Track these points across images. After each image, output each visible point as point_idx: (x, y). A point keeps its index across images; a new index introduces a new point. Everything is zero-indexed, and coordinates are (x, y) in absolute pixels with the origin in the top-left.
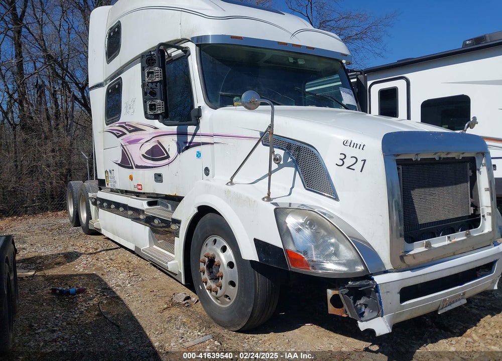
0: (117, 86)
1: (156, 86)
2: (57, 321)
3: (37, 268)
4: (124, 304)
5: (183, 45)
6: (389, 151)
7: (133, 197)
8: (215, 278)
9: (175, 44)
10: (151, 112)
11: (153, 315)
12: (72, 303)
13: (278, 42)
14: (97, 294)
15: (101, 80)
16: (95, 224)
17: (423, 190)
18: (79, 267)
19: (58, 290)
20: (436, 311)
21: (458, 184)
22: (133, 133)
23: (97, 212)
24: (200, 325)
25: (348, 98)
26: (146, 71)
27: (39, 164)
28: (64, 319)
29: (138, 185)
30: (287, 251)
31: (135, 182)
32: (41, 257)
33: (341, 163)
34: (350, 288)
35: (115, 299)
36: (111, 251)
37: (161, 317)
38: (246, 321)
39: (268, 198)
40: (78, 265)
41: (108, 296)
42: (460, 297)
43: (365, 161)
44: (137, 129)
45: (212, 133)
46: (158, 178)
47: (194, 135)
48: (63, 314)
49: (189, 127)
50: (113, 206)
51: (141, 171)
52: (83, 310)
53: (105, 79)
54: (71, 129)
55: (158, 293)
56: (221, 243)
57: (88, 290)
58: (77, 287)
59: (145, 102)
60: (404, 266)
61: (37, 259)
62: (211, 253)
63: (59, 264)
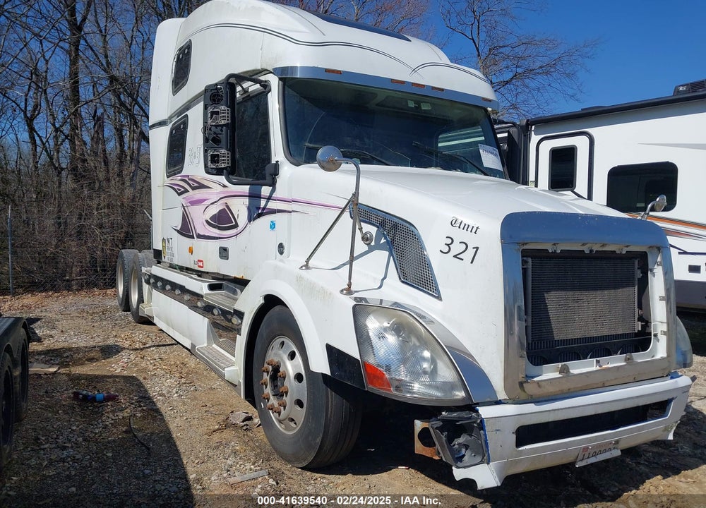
0: (182, 126)
1: (222, 131)
2: (72, 436)
3: (62, 363)
4: (163, 420)
5: (263, 78)
6: (511, 237)
7: (193, 276)
8: (280, 395)
9: (252, 76)
10: (213, 165)
11: (198, 438)
12: (97, 413)
13: (392, 80)
14: (132, 404)
15: (165, 117)
16: (146, 310)
17: (563, 293)
18: (116, 366)
19: (81, 394)
20: (573, 464)
21: (618, 288)
22: (197, 191)
23: (150, 294)
24: (256, 455)
25: (490, 159)
26: (210, 110)
27: (88, 222)
28: (81, 434)
29: (199, 261)
30: (365, 364)
31: (195, 257)
32: (70, 349)
33: (446, 249)
34: (445, 421)
35: (153, 412)
36: (164, 348)
37: (208, 441)
38: (313, 454)
39: (349, 291)
40: (116, 363)
41: (144, 408)
42: (611, 446)
43: (477, 248)
44: (201, 186)
45: (290, 198)
46: (224, 252)
47: (269, 198)
48: (81, 427)
49: (264, 188)
50: (168, 287)
51: (203, 242)
52: (107, 423)
53: (169, 115)
54: (135, 178)
55: (212, 409)
56: (289, 346)
57: (121, 398)
58: (108, 392)
59: (206, 151)
60: (523, 396)
61: (65, 352)
62: (276, 360)
63: (91, 360)
